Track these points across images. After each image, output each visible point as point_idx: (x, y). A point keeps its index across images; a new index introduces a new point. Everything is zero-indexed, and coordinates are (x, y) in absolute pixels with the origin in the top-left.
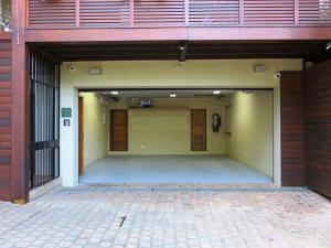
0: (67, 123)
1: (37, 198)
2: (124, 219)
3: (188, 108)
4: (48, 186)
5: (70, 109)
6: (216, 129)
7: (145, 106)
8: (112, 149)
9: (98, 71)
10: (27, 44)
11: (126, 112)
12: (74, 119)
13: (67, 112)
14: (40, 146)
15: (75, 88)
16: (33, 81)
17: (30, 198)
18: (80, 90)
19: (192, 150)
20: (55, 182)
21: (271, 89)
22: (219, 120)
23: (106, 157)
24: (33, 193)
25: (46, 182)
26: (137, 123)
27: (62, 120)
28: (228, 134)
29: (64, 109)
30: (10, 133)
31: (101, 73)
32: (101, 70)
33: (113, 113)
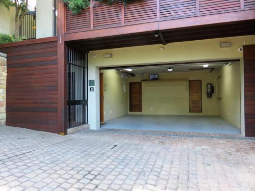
0: (92, 89)
1: (72, 133)
2: (116, 146)
3: (186, 80)
4: (80, 127)
5: (93, 81)
6: (210, 95)
7: (154, 79)
8: (131, 110)
9: (109, 55)
10: (65, 42)
11: (140, 84)
12: (96, 87)
13: (92, 83)
14: (79, 102)
15: (97, 67)
16: (70, 64)
17: (68, 132)
18: (101, 69)
19: (190, 112)
20: (85, 126)
21: (239, 60)
22: (212, 88)
23: (126, 115)
24: (69, 130)
25: (79, 125)
26: (148, 92)
27: (89, 87)
28: (220, 99)
29: (90, 81)
30: (57, 94)
31: (111, 57)
32: (111, 55)
33: (131, 85)
